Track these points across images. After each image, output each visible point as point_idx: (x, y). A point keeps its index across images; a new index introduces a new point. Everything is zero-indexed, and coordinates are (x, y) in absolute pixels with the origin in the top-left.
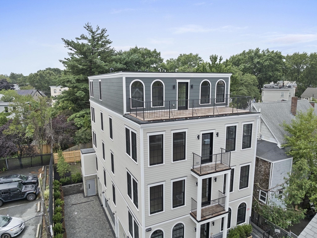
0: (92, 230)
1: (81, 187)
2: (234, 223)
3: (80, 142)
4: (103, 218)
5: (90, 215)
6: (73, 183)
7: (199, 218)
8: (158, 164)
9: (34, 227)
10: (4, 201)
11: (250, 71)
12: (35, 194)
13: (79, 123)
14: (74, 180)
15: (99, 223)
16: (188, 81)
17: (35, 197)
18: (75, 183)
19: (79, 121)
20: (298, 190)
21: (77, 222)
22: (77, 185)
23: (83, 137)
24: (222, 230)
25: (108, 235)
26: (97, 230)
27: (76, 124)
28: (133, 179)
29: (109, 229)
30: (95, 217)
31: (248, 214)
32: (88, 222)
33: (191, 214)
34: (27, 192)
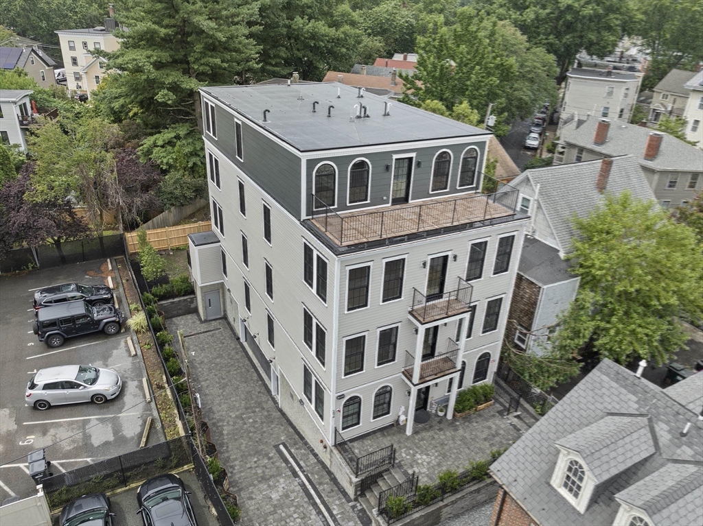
0: (229, 384)
1: (192, 302)
2: (469, 382)
3: (172, 205)
4: (245, 362)
5: (220, 356)
6: (177, 296)
7: (416, 379)
8: (359, 307)
9: (136, 383)
10: (66, 336)
11: (547, 26)
12: (118, 322)
13: (165, 161)
14: (178, 290)
15: (239, 371)
16: (413, 155)
17: (118, 328)
18: (180, 296)
19: (164, 154)
20: (572, 339)
21: (200, 369)
22: (184, 300)
23: (177, 192)
24: (449, 391)
25: (259, 392)
26: (238, 383)
27: (159, 162)
28: (317, 324)
29: (258, 381)
30: (229, 360)
31: (493, 367)
32: (220, 370)
33: (403, 373)
34: (105, 321)
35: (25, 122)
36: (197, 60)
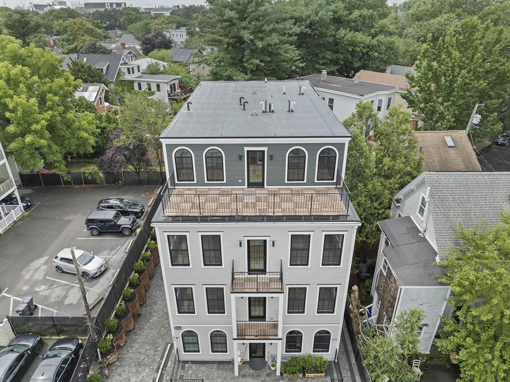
2: (308, 350)
7: (234, 335)
8: (182, 265)
9: (114, 271)
10: (100, 231)
12: (131, 229)
16: (265, 149)
17: (130, 232)
31: (335, 345)
34: (123, 226)
35: (171, 95)
36: (248, 60)
